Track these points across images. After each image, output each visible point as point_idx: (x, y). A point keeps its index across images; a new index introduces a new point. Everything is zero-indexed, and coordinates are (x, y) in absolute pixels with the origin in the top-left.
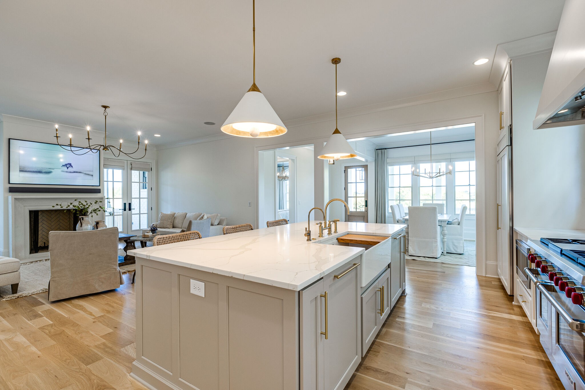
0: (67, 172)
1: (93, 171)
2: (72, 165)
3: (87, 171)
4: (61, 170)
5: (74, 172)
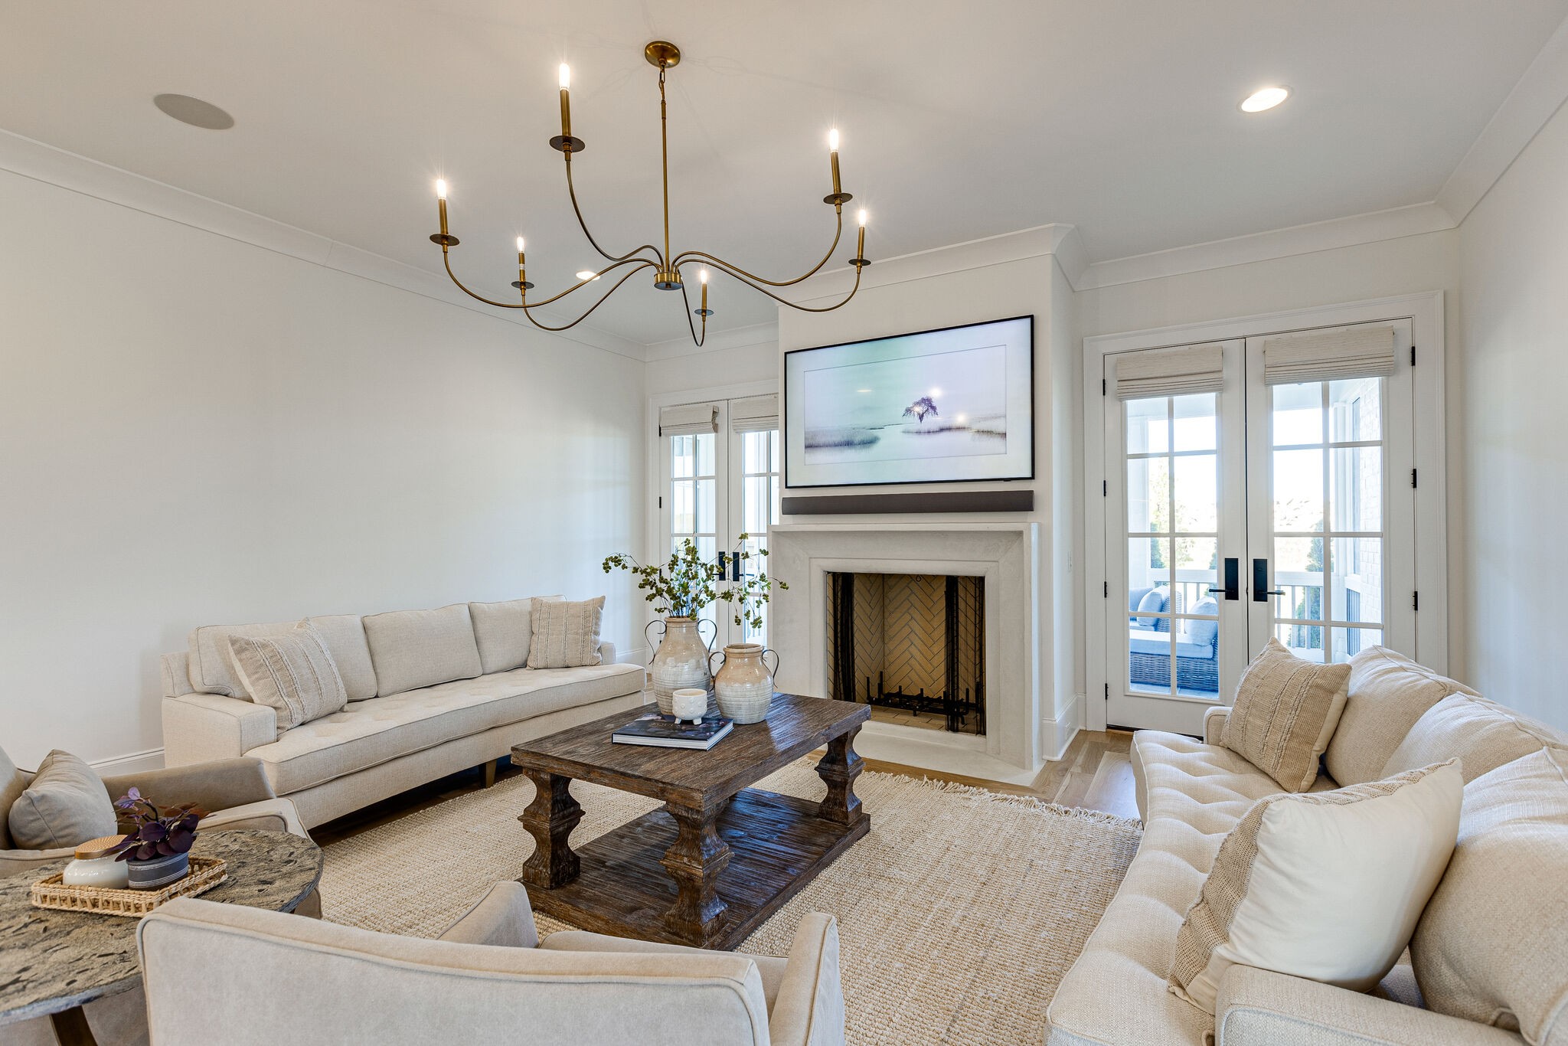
0: (919, 433)
1: (1005, 416)
2: (934, 404)
3: (985, 419)
4: (901, 428)
5: (942, 430)
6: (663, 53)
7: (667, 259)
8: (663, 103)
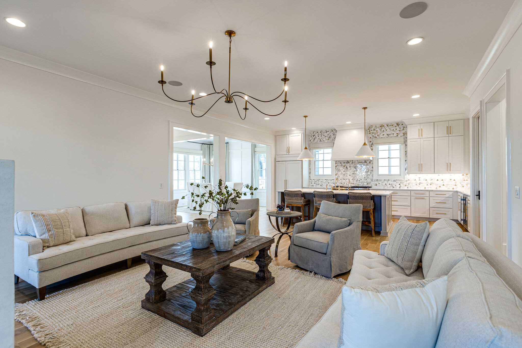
6: (230, 33)
7: (229, 94)
8: (230, 48)
